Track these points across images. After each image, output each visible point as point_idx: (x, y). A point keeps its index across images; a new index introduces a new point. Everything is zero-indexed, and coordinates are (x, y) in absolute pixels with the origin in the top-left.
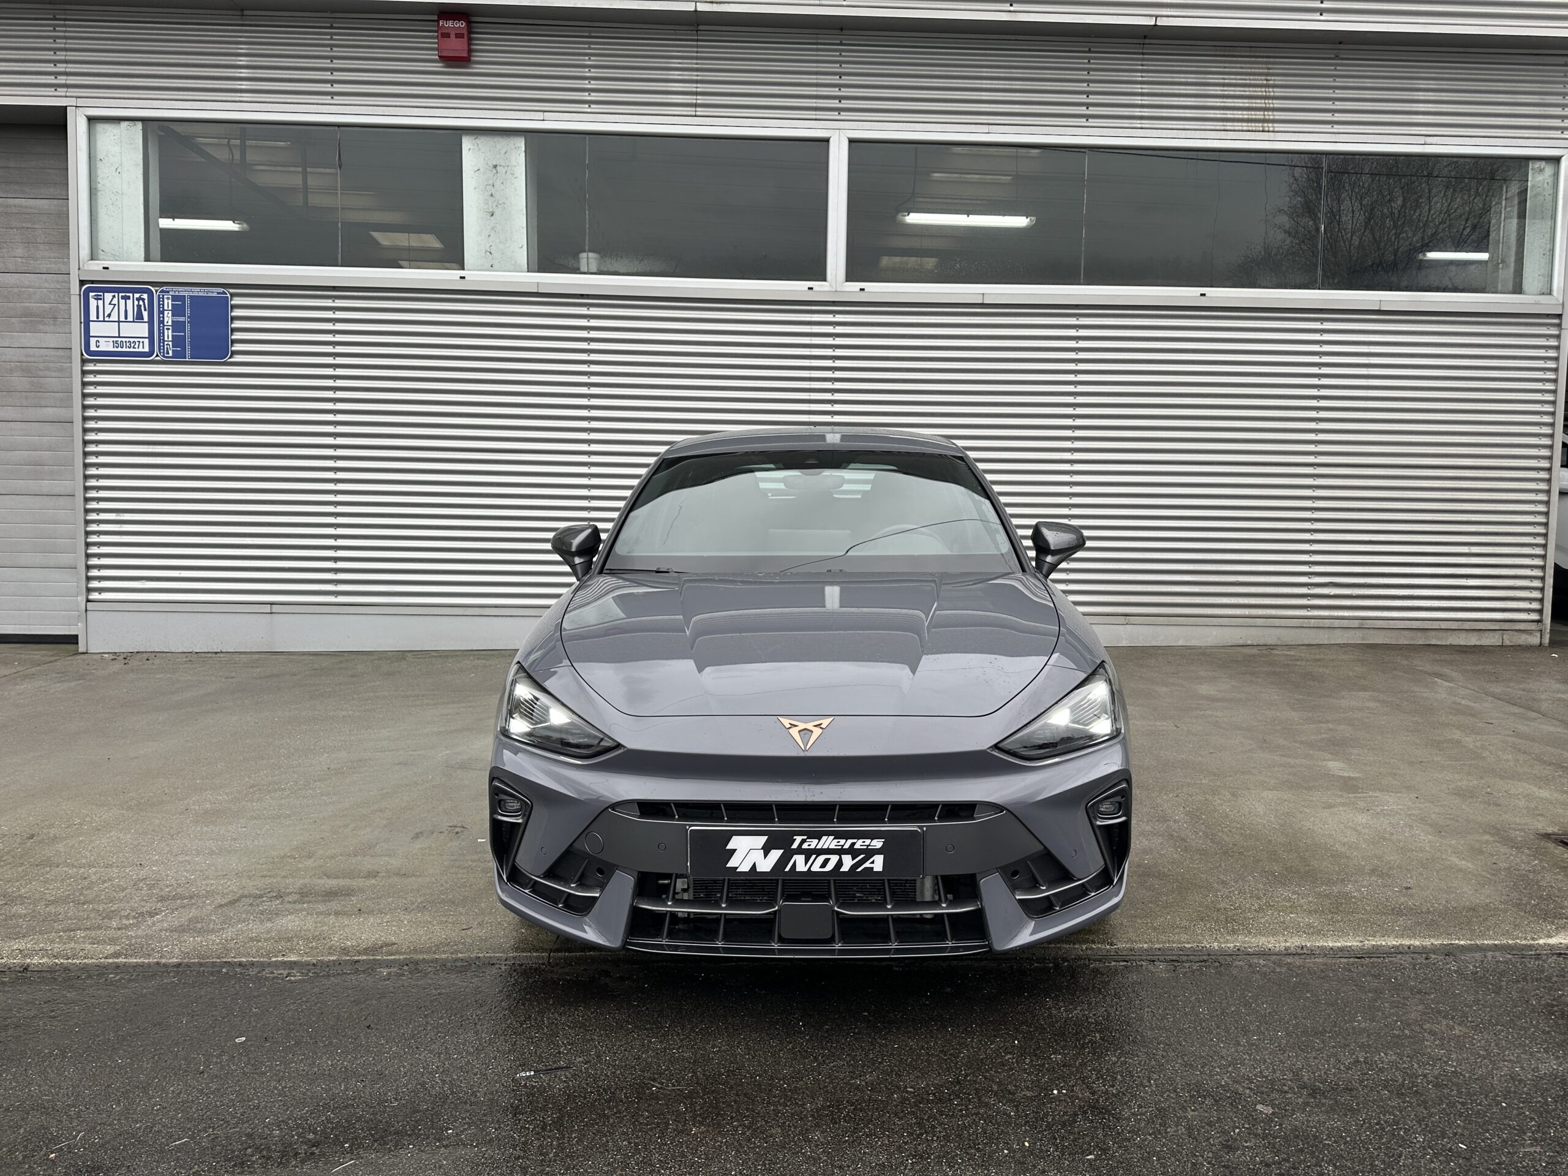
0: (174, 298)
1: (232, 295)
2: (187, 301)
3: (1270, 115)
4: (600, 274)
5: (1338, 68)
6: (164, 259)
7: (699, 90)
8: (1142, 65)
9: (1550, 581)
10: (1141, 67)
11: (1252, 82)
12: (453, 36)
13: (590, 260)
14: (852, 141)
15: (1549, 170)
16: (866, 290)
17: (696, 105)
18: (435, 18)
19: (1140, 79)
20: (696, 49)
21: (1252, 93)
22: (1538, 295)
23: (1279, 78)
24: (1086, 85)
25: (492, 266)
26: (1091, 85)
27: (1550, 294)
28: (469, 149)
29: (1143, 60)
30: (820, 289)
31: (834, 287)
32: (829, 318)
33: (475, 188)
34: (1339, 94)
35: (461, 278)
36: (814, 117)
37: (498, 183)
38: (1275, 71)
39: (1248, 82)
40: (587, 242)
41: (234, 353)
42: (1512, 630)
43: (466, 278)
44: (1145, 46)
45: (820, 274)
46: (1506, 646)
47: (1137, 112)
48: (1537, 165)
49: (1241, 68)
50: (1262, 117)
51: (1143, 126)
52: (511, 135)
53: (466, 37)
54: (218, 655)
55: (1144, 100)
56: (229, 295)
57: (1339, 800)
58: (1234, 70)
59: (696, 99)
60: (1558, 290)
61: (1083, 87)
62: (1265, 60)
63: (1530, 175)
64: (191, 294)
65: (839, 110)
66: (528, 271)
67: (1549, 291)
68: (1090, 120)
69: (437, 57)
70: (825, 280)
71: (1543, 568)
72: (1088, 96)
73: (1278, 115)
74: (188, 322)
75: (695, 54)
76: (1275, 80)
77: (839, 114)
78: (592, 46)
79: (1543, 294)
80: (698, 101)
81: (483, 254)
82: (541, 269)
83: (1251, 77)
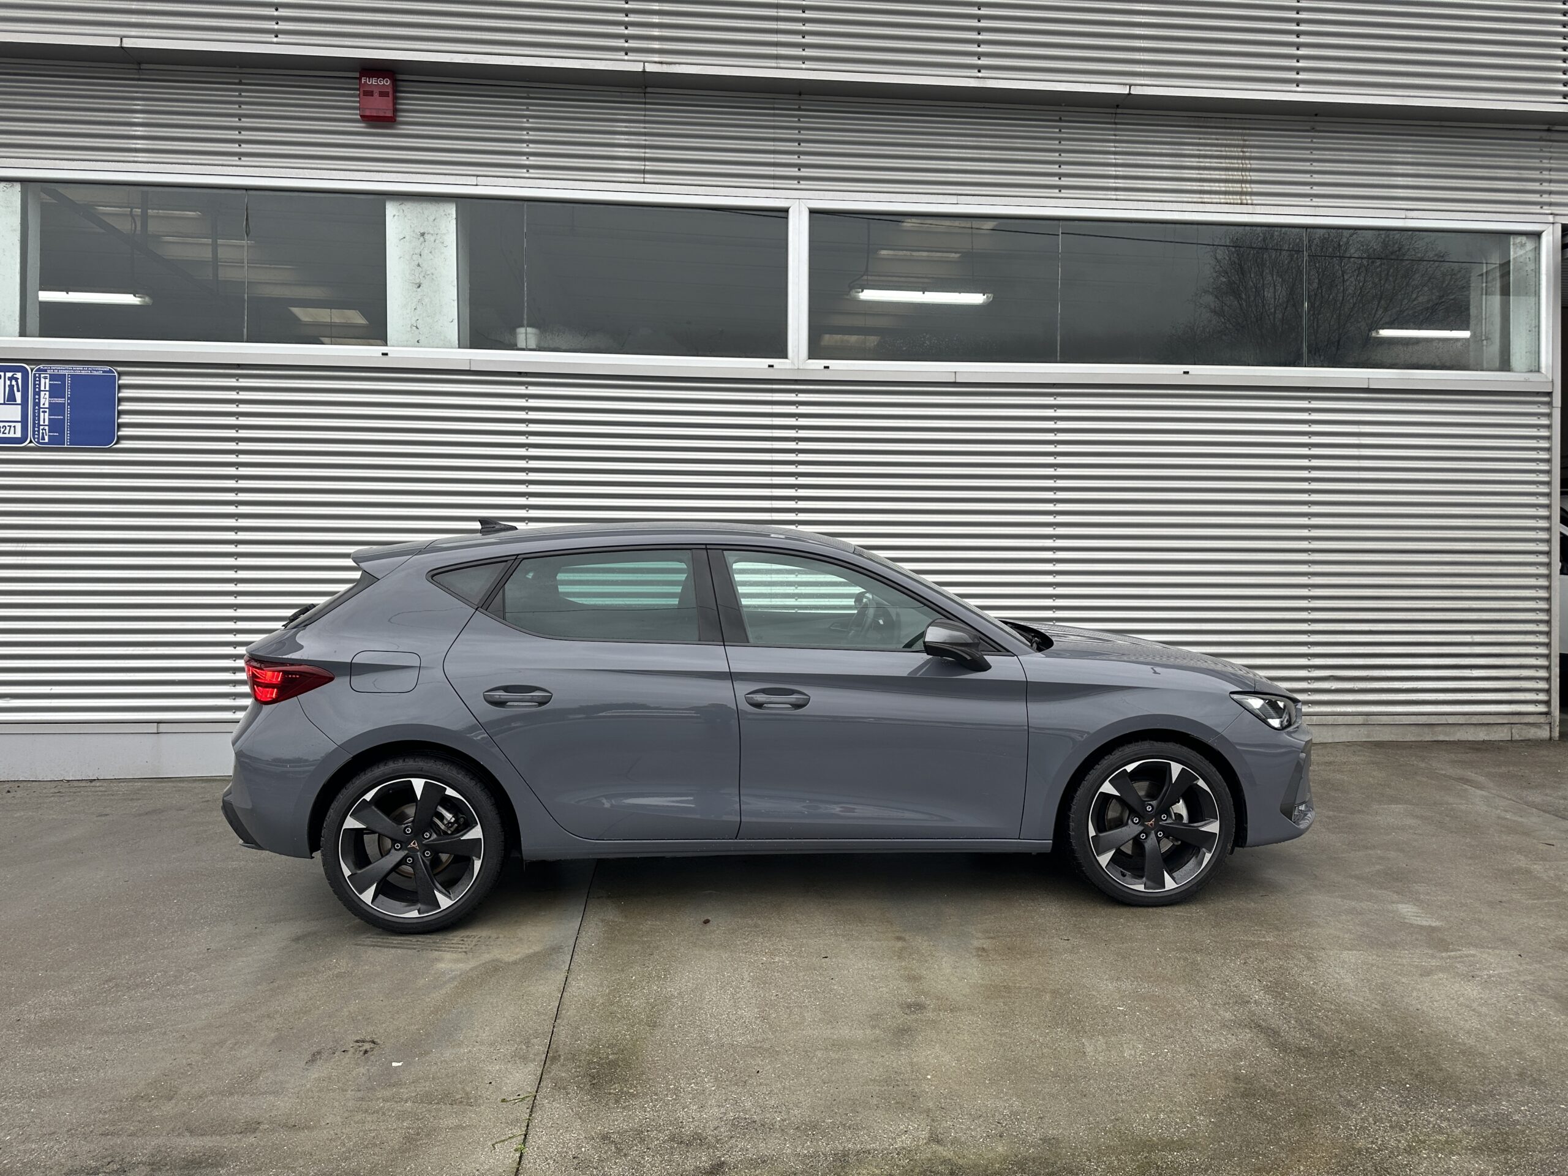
0: (53, 377)
1: (120, 374)
2: (68, 381)
3: (1248, 188)
4: (539, 350)
5: (1315, 140)
6: (42, 335)
7: (647, 155)
8: (1115, 135)
9: (1556, 671)
10: (1114, 137)
11: (1228, 153)
12: (376, 95)
13: (529, 336)
14: (813, 212)
15: (1530, 245)
16: (830, 368)
17: (644, 172)
18: (357, 75)
19: (1114, 149)
20: (643, 113)
21: (1229, 165)
22: (1526, 372)
23: (1255, 150)
24: (1057, 154)
25: (418, 342)
26: (1062, 155)
27: (1539, 371)
28: (394, 216)
29: (1116, 130)
30: (781, 367)
31: (797, 365)
32: (791, 397)
33: (400, 257)
34: (1317, 166)
35: (383, 354)
36: (772, 186)
37: (426, 252)
38: (1253, 143)
39: (1224, 153)
40: (525, 317)
41: (120, 438)
42: (1521, 724)
43: (389, 355)
44: (1118, 116)
45: (782, 352)
46: (1517, 741)
47: (1111, 183)
48: (1519, 239)
49: (1217, 139)
50: (1240, 189)
51: (1118, 197)
52: (442, 201)
53: (391, 95)
54: (93, 784)
55: (1119, 171)
56: (116, 374)
57: (1434, 963)
58: (1209, 141)
59: (645, 165)
60: (1547, 367)
61: (1055, 157)
62: (1240, 131)
63: (1512, 250)
64: (72, 372)
65: (799, 179)
66: (459, 347)
67: (1537, 369)
68: (1062, 191)
69: (359, 117)
70: (785, 357)
71: (1548, 656)
72: (1060, 167)
73: (1256, 188)
74: (68, 404)
75: (642, 118)
76: (1251, 152)
77: (799, 182)
78: (530, 108)
79: (1531, 371)
80: (647, 168)
81: (409, 329)
82: (473, 345)
83: (1227, 149)
